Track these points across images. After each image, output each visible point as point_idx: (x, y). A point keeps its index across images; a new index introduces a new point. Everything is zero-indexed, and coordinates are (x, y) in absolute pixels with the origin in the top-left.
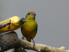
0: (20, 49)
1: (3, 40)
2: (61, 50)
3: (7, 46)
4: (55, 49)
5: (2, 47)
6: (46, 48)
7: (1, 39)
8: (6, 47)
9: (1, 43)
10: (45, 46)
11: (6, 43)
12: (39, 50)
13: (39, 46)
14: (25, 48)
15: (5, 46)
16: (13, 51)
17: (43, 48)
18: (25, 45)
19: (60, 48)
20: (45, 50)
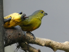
0: (24, 43)
1: (7, 34)
2: (65, 44)
3: (11, 40)
4: (59, 44)
5: (6, 41)
6: (50, 42)
7: (5, 33)
8: (10, 42)
9: (5, 37)
10: (49, 40)
11: (10, 37)
12: (43, 44)
13: (43, 41)
14: (29, 43)
15: (9, 40)
16: (17, 45)
17: (47, 43)
18: (29, 39)
19: (65, 43)
20: (49, 45)
